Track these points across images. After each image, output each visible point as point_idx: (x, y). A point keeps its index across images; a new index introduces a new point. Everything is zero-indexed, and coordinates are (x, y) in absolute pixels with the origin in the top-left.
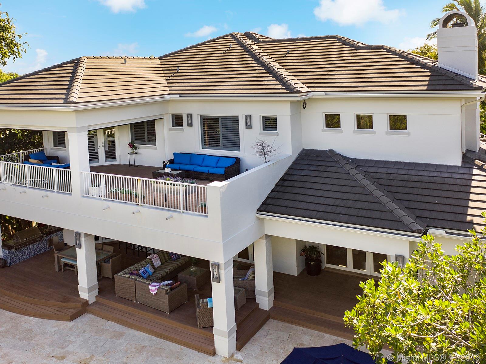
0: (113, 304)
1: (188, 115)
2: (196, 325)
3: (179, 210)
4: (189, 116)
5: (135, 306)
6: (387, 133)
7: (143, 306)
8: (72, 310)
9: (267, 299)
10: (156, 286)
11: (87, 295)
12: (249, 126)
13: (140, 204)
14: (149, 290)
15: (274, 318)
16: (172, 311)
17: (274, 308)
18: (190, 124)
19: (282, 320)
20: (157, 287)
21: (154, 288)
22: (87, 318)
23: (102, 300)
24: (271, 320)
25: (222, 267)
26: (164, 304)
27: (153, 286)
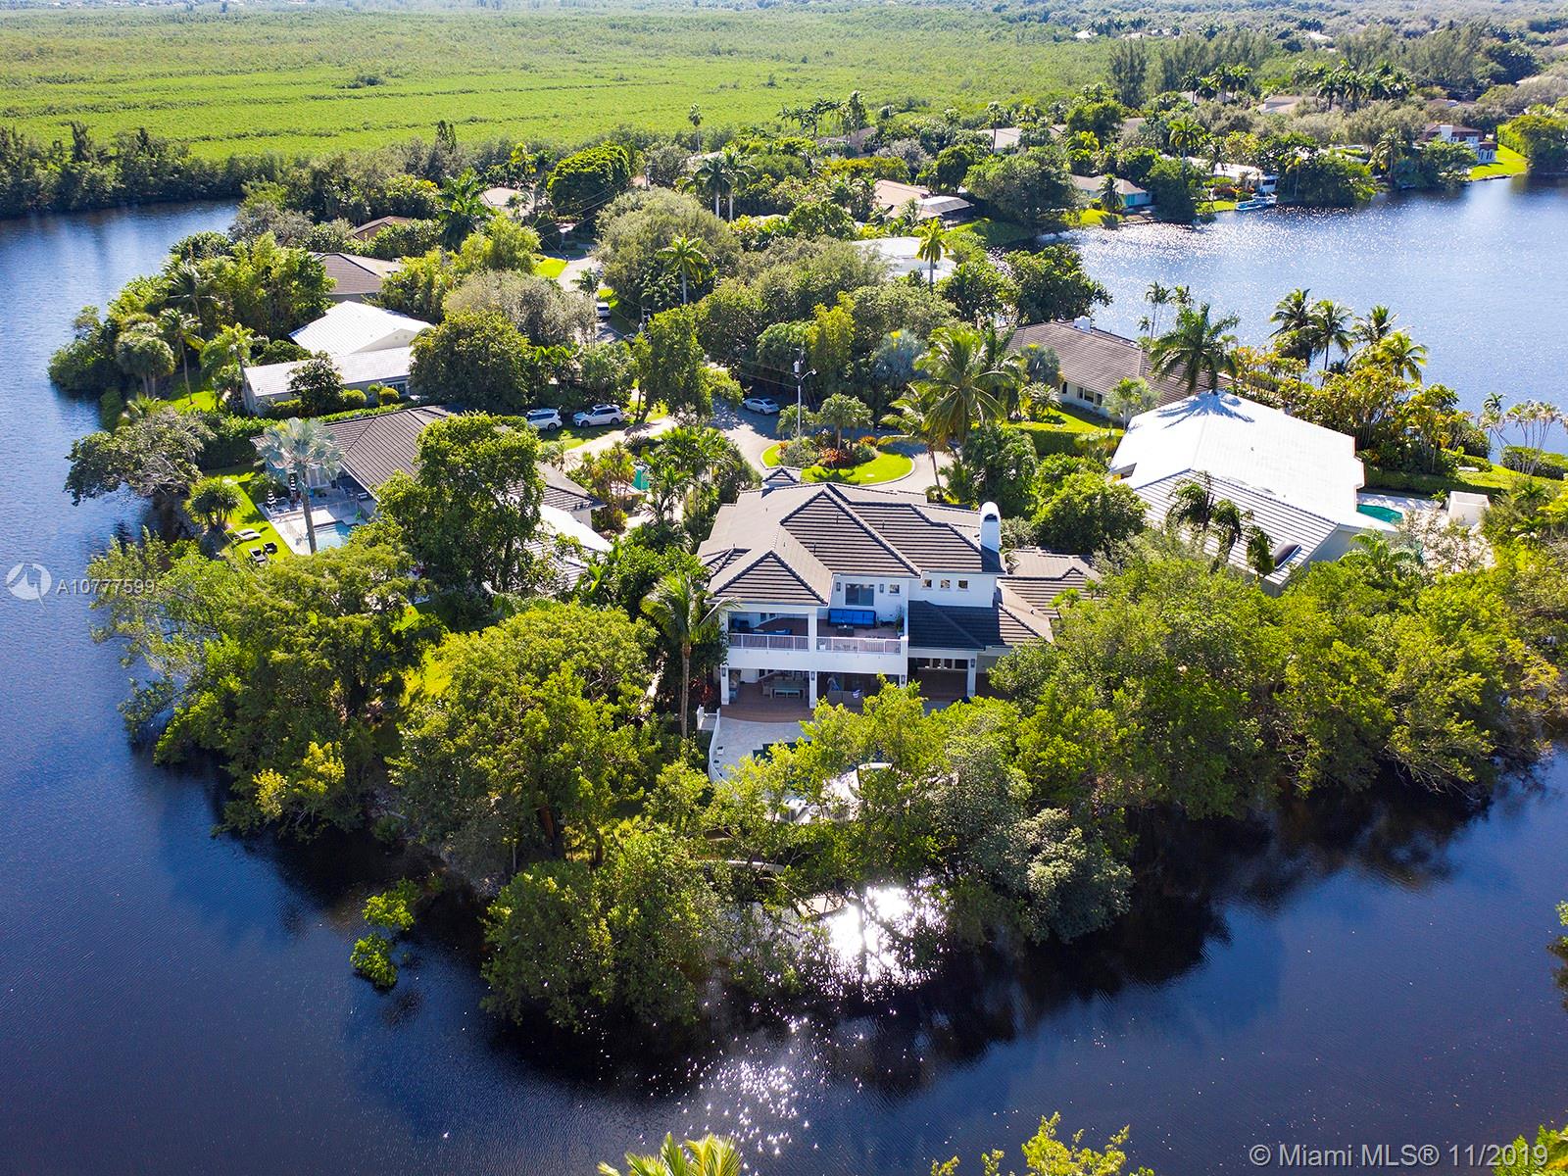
4: (839, 584)
6: (958, 591)
12: (882, 591)
18: (838, 590)
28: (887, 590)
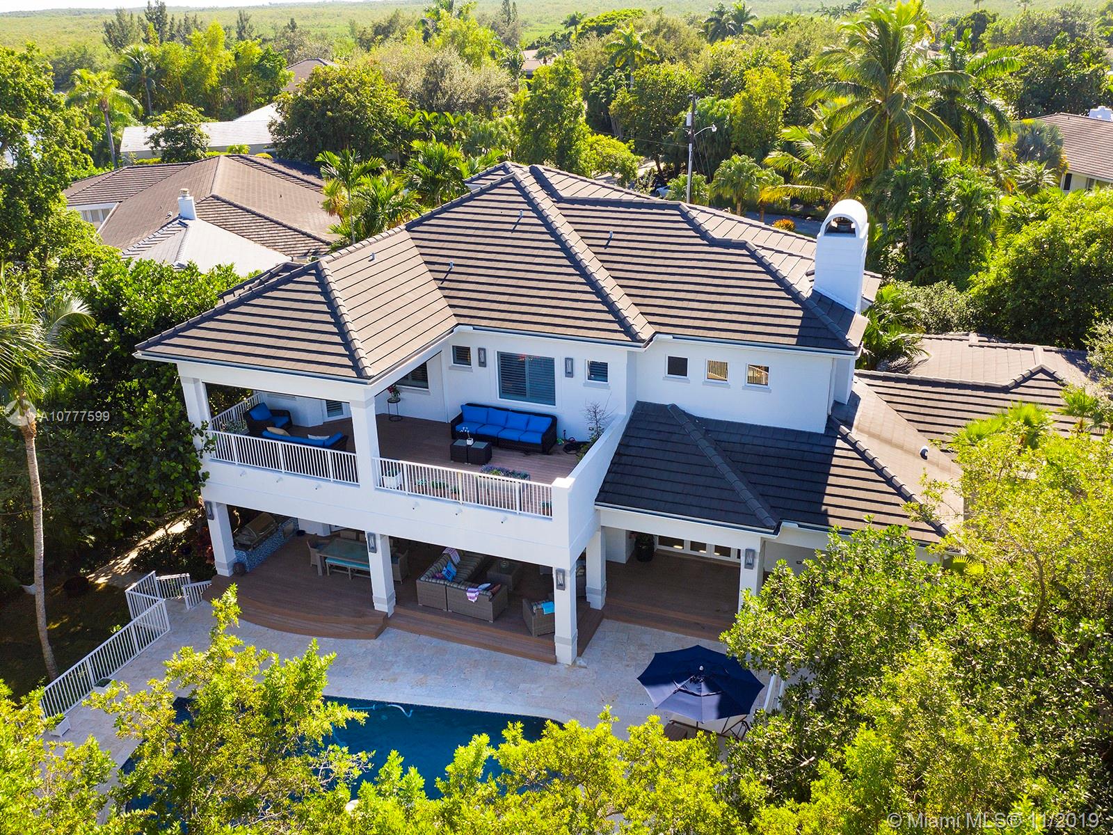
0: (419, 615)
1: (480, 349)
2: (530, 633)
3: (514, 511)
4: (482, 351)
5: (447, 615)
6: (744, 388)
7: (458, 616)
8: (372, 626)
9: (600, 597)
10: (475, 592)
11: (386, 606)
12: (569, 374)
13: (461, 501)
14: (467, 598)
15: (607, 618)
16: (495, 619)
17: (607, 605)
18: (483, 364)
19: (617, 619)
20: (477, 593)
21: (473, 595)
22: (391, 634)
23: (402, 611)
24: (605, 620)
25: (568, 574)
26: (488, 610)
27: (472, 592)
28: (581, 370)
